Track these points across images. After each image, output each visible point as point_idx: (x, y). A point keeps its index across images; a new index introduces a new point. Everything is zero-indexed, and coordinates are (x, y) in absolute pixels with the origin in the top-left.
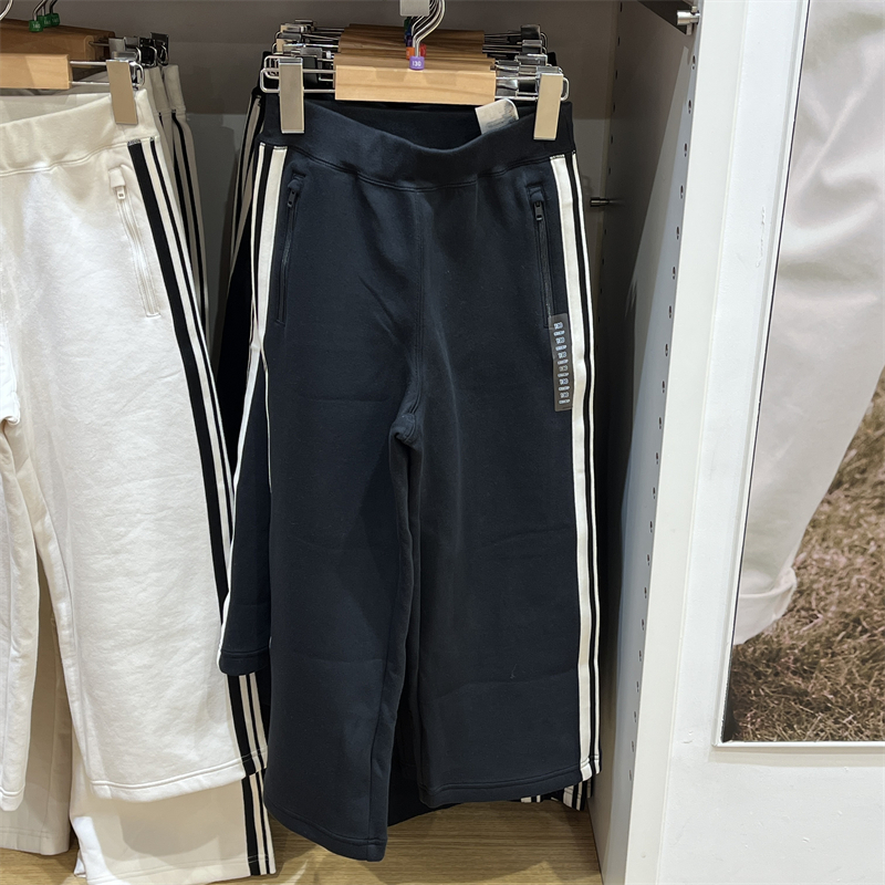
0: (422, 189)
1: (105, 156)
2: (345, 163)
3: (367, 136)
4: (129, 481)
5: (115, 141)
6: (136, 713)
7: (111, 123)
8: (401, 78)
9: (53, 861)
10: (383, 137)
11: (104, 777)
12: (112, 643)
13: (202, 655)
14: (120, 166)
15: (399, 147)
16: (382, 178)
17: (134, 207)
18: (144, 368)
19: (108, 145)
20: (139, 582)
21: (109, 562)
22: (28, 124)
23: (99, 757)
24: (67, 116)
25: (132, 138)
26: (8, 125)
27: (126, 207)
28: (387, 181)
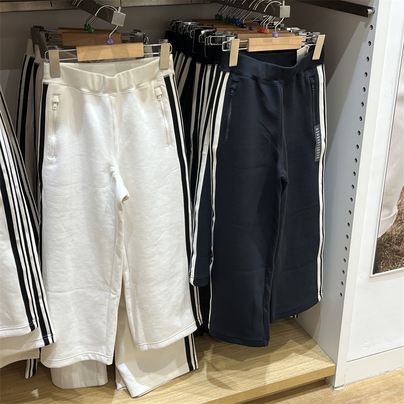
0: (281, 83)
1: (153, 83)
2: (253, 76)
3: (260, 65)
4: (160, 215)
5: (158, 76)
6: (161, 311)
7: (158, 69)
8: (271, 41)
9: (104, 387)
10: (266, 64)
11: (145, 341)
12: (153, 283)
13: (182, 282)
14: (159, 86)
15: (273, 68)
16: (266, 80)
17: (165, 103)
18: (166, 168)
19: (155, 78)
20: (163, 256)
21: (152, 250)
22: (128, 73)
23: (143, 334)
24: (143, 68)
25: (166, 74)
26: (120, 74)
27: (162, 103)
28: (268, 81)
